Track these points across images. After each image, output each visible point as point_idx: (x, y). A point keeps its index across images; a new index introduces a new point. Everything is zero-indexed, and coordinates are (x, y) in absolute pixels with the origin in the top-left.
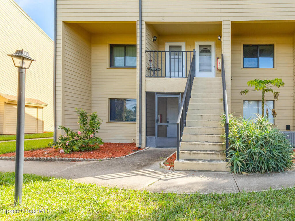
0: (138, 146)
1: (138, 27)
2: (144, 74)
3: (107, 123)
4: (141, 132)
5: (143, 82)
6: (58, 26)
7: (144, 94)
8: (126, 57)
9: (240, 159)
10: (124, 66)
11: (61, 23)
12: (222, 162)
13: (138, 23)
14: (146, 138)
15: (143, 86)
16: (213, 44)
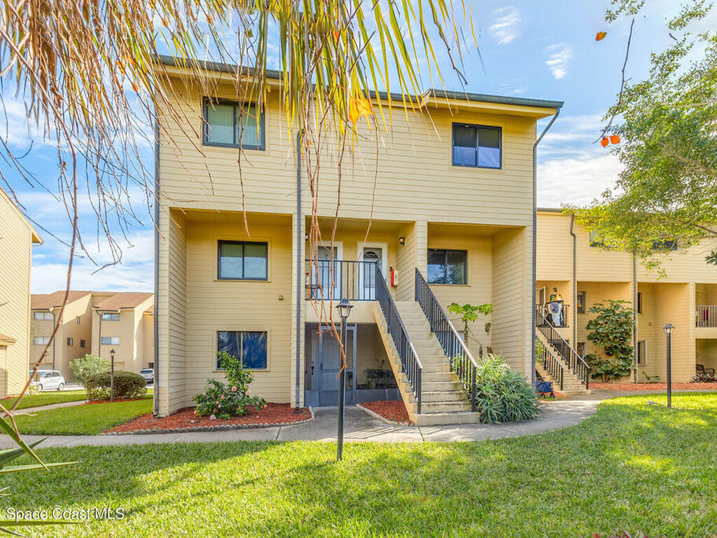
0: (293, 406)
1: (295, 222)
2: (303, 296)
3: (214, 372)
4: (298, 384)
5: (302, 308)
6: (162, 215)
7: (303, 326)
8: (245, 258)
9: (494, 406)
10: (241, 277)
11: (168, 210)
12: (467, 413)
13: (295, 218)
14: (305, 393)
15: (302, 314)
16: (384, 246)
